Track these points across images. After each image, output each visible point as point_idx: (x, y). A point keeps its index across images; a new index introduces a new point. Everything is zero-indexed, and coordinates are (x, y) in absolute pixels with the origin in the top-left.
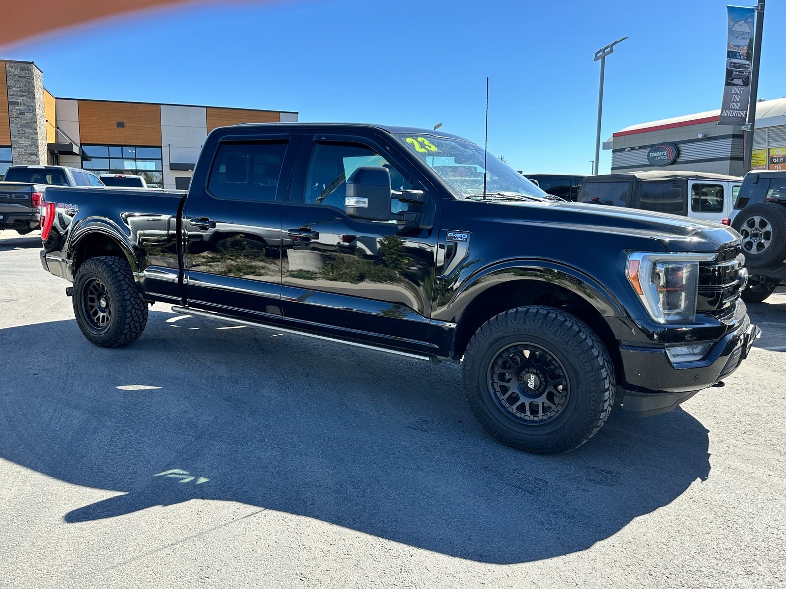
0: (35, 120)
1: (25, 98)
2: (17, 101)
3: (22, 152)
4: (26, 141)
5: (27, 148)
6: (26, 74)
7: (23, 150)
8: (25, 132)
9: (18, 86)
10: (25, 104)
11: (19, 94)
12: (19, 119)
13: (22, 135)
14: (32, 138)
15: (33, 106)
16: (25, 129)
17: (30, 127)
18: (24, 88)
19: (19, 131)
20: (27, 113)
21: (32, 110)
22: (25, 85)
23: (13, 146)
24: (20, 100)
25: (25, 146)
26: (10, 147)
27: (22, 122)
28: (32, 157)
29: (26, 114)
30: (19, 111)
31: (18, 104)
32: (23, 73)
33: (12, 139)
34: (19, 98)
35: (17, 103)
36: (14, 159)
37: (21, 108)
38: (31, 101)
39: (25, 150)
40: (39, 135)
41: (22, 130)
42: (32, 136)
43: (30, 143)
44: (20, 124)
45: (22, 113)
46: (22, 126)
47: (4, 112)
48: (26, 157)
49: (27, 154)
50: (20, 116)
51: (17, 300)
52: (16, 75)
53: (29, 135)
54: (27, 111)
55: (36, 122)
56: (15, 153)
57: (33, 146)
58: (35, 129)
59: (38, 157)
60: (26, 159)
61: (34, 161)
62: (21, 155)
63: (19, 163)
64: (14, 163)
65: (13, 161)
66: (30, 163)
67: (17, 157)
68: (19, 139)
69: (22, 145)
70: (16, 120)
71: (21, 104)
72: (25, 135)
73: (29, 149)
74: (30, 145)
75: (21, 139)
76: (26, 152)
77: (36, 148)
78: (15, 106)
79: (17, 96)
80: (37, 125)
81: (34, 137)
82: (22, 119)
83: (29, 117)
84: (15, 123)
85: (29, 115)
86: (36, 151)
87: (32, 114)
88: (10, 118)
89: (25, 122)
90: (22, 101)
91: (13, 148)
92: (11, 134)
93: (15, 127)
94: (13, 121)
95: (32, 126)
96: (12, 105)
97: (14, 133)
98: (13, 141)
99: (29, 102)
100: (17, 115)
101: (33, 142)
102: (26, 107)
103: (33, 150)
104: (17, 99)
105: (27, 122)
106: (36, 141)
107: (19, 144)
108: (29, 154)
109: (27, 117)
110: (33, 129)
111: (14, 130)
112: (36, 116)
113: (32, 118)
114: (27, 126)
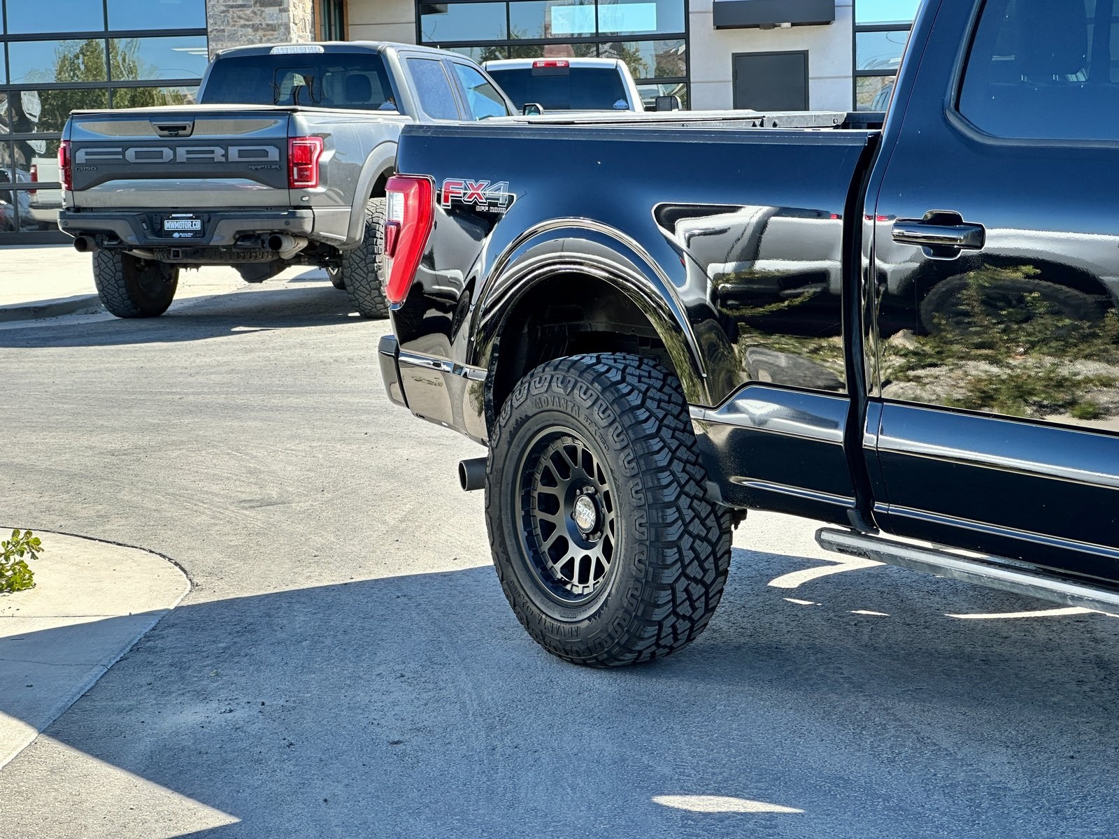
28: (269, 10)
36: (210, 21)
48: (248, 11)
49: (252, 2)
51: (283, 503)
56: (216, 0)
59: (284, 14)
60: (248, 20)
61: (273, 28)
62: (232, 7)
63: (226, 34)
64: (211, 36)
65: (209, 30)
66: (260, 33)
67: (221, 13)
108: (256, 2)
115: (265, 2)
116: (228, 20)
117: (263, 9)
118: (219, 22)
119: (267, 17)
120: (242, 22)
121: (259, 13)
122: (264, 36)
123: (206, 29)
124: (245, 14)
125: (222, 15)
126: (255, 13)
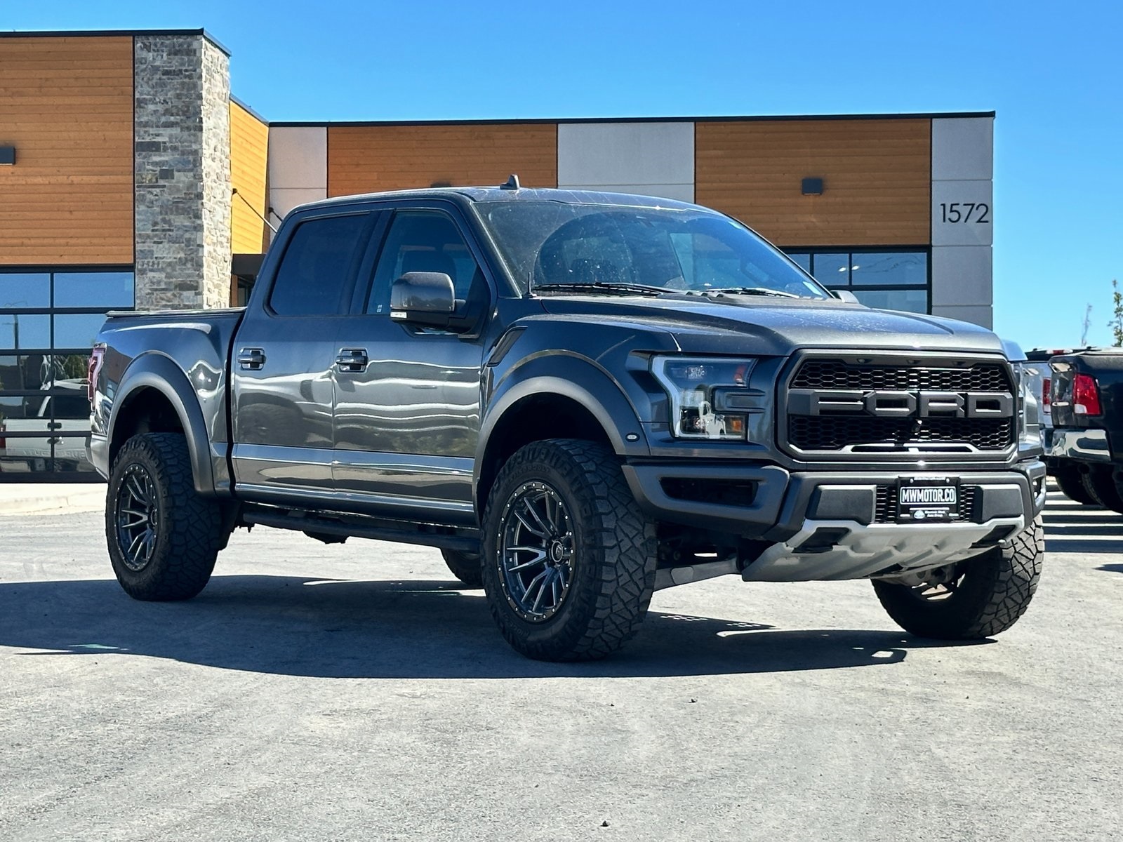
0: (199, 190)
1: (176, 131)
2: (159, 139)
3: (159, 282)
4: (172, 250)
5: (175, 270)
6: (183, 64)
7: (163, 275)
8: (170, 225)
9: (162, 99)
10: (175, 149)
11: (163, 119)
12: (158, 190)
13: (164, 233)
14: (188, 240)
15: (196, 152)
16: (172, 217)
17: (186, 211)
18: (176, 102)
19: (155, 224)
20: (179, 171)
21: (193, 162)
22: (178, 96)
23: (138, 266)
24: (164, 136)
25: (170, 264)
26: (130, 268)
27: (167, 197)
28: (186, 294)
29: (176, 174)
30: (158, 169)
31: (158, 150)
32: (175, 63)
33: (137, 248)
34: (161, 131)
35: (154, 147)
36: (137, 301)
37: (165, 158)
38: (192, 138)
39: (169, 276)
40: (206, 233)
41: (164, 221)
42: (187, 235)
43: (182, 255)
44: (160, 203)
45: (167, 174)
46: (165, 209)
47: (122, 174)
48: (169, 294)
49: (173, 287)
50: (161, 182)
52: (156, 69)
53: (180, 232)
54: (180, 166)
55: (200, 196)
56: (143, 284)
57: (189, 265)
58: (198, 216)
59: (199, 297)
60: (169, 301)
62: (156, 290)
65: (136, 309)
67: (147, 294)
68: (155, 245)
69: (161, 261)
70: (149, 192)
71: (165, 149)
72: (171, 233)
73: (179, 272)
74: (182, 262)
75: (161, 245)
76: (171, 280)
77: (195, 270)
78: (151, 156)
79: (157, 126)
80: (202, 204)
81: (193, 237)
82: (165, 189)
83: (184, 182)
84: (148, 200)
85: (183, 178)
86: (196, 279)
87: (192, 174)
88: (136, 189)
89: (174, 198)
90: (170, 138)
91: (140, 270)
92: (136, 232)
93: (147, 212)
94: (143, 195)
95: (190, 207)
96: (144, 153)
97: (143, 230)
98: (141, 251)
99: (186, 141)
100: (154, 180)
101: (189, 253)
102: (177, 156)
103: (189, 276)
104: (158, 135)
105: (178, 198)
106: (197, 251)
107: (155, 260)
108: (176, 287)
109: (178, 182)
110: (191, 216)
111: (143, 220)
112: (201, 179)
113: (191, 186)
114: (177, 207)
115: (183, 287)
116: (152, 301)
117: (181, 292)
118: (145, 303)
119: (185, 300)
120: (164, 303)
121: (178, 295)
123: (133, 308)
124: (167, 297)
125: (148, 296)
126: (174, 295)
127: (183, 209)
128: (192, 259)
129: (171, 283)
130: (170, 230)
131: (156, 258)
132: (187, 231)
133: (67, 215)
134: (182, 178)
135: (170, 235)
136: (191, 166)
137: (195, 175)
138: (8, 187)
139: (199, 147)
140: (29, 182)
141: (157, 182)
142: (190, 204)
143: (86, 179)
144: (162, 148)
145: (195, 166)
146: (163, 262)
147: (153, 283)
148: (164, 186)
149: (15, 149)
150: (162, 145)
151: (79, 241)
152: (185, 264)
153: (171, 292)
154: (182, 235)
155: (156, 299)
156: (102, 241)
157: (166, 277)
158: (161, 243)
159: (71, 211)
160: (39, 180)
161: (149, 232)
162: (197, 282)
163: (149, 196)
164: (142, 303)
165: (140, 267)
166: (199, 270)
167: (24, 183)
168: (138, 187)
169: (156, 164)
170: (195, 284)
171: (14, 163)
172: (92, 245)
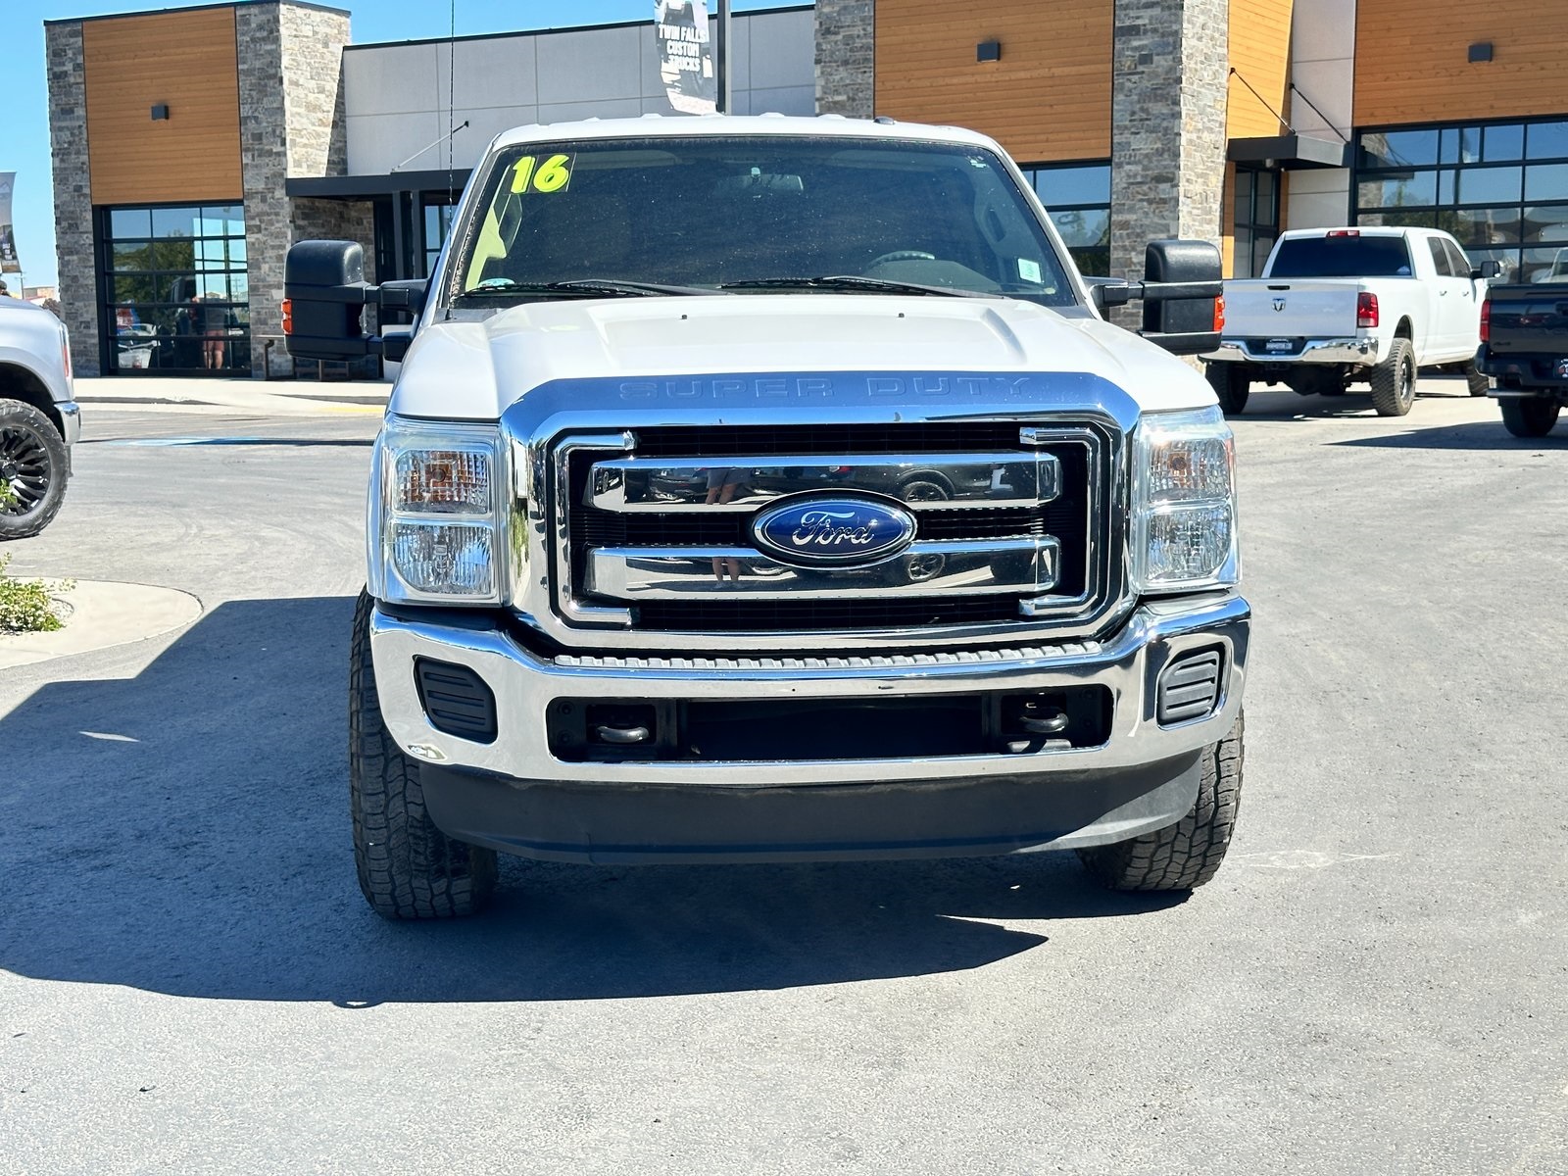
0: (1178, 75)
1: (1156, 11)
2: (1139, 22)
3: (1135, 176)
4: (1149, 141)
5: (1151, 162)
7: (1139, 168)
8: (1148, 114)
10: (1155, 31)
11: (1144, 1)
12: (1137, 77)
13: (1142, 122)
14: (1166, 129)
15: (1176, 32)
16: (1151, 105)
17: (1164, 98)
19: (1133, 113)
20: (1158, 55)
21: (1172, 42)
23: (1116, 160)
24: (1144, 18)
25: (1146, 155)
26: (1107, 162)
27: (1147, 84)
28: (1162, 186)
29: (1155, 58)
30: (1137, 54)
31: (1138, 33)
33: (1115, 141)
34: (1142, 13)
35: (1134, 31)
36: (1114, 197)
37: (1144, 42)
38: (1173, 18)
39: (1145, 169)
41: (1142, 110)
42: (1165, 124)
43: (1159, 145)
44: (1137, 91)
45: (1146, 59)
46: (1144, 97)
47: (1102, 62)
48: (1145, 188)
49: (1149, 179)
50: (1140, 68)
53: (1158, 121)
54: (1160, 50)
55: (1179, 81)
56: (1120, 178)
57: (1166, 156)
58: (1177, 103)
59: (1175, 189)
60: (1145, 195)
61: (1164, 201)
62: (1132, 184)
63: (1126, 207)
64: (1114, 209)
65: (1113, 204)
66: (1154, 206)
67: (1123, 189)
68: (1133, 136)
69: (1138, 152)
70: (1129, 80)
71: (1145, 32)
72: (1148, 122)
73: (1155, 163)
74: (1159, 153)
75: (1138, 136)
76: (1147, 173)
77: (1172, 161)
78: (1130, 40)
79: (1138, 8)
80: (1181, 88)
81: (1170, 125)
82: (1144, 75)
83: (1162, 66)
84: (1126, 89)
85: (1163, 63)
86: (1172, 170)
87: (1171, 57)
88: (1115, 77)
89: (1153, 85)
90: (1150, 20)
91: (1117, 164)
92: (1115, 124)
93: (1125, 101)
94: (1123, 83)
95: (1168, 94)
96: (1123, 39)
97: (1121, 121)
98: (1119, 144)
99: (1165, 22)
100: (1133, 66)
101: (1165, 142)
102: (1157, 39)
103: (1165, 167)
104: (1138, 18)
105: (1157, 84)
106: (1175, 139)
107: (1131, 152)
108: (1152, 179)
109: (1157, 67)
110: (1169, 102)
111: (1121, 110)
112: (1180, 61)
113: (1171, 70)
114: (1156, 96)
115: (1159, 179)
116: (1128, 196)
117: (1158, 185)
118: (1121, 197)
119: (1161, 192)
120: (1140, 197)
121: (1154, 189)
122: (1158, 208)
123: (1110, 204)
124: (1143, 190)
125: (1124, 191)
126: (1151, 189)
127: (1162, 95)
128: (1169, 150)
129: (1147, 175)
130: (1147, 119)
131: (1133, 150)
132: (1164, 119)
133: (1047, 110)
134: (1161, 62)
135: (1147, 125)
136: (1171, 48)
137: (1174, 58)
138: (994, 84)
139: (1179, 26)
140: (1013, 78)
141: (1136, 68)
142: (1168, 90)
143: (1067, 70)
144: (1142, 31)
145: (1175, 48)
146: (1141, 154)
147: (1129, 176)
148: (1143, 72)
149: (999, 45)
150: (1142, 28)
151: (1061, 136)
152: (1161, 155)
153: (1147, 186)
154: (1160, 124)
155: (1132, 193)
156: (1081, 135)
157: (1143, 170)
158: (1138, 133)
159: (1051, 106)
160: (1022, 75)
161: (1127, 123)
162: (1174, 174)
163: (1129, 85)
164: (1118, 198)
165: (1117, 160)
166: (1176, 161)
167: (1007, 78)
168: (1117, 75)
169: (1136, 49)
170: (1170, 175)
171: (999, 59)
172: (1070, 139)
